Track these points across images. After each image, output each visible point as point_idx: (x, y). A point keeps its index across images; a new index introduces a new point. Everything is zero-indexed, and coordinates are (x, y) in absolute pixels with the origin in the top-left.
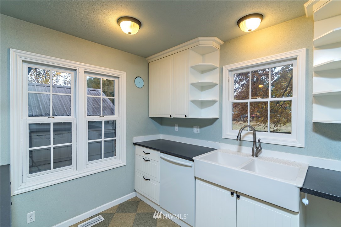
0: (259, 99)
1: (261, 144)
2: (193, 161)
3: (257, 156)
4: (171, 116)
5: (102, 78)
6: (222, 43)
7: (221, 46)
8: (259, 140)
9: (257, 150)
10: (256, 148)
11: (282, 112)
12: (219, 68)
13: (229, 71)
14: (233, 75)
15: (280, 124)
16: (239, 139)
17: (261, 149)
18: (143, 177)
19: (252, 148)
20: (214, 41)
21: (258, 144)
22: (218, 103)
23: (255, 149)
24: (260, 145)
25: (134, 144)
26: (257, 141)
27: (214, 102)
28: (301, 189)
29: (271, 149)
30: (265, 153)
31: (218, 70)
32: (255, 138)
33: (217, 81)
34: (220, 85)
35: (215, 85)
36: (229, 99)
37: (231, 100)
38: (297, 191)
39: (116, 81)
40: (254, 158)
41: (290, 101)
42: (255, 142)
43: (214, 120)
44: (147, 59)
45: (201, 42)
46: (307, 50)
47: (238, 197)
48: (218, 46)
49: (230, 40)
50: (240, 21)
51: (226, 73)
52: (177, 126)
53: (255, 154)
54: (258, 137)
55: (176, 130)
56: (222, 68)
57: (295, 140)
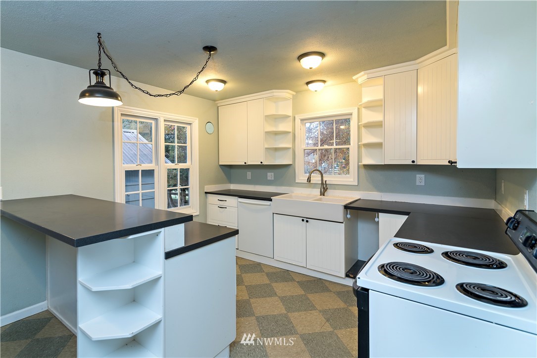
0: (326, 147)
1: (328, 185)
2: (271, 200)
3: (324, 195)
4: (245, 163)
5: (176, 125)
6: (294, 93)
7: (293, 95)
8: (326, 181)
9: (324, 188)
13: (300, 120)
14: (304, 124)
16: (309, 180)
17: (327, 189)
19: (320, 189)
21: (325, 186)
22: (291, 150)
23: (322, 190)
24: (326, 186)
25: (206, 193)
27: (287, 149)
28: (345, 206)
29: (335, 189)
30: (330, 192)
31: (291, 118)
32: (322, 180)
33: (290, 129)
34: (293, 133)
35: (288, 133)
36: (301, 146)
37: (303, 147)
39: (188, 127)
40: (322, 197)
42: (322, 184)
43: (288, 166)
44: (216, 102)
45: (275, 94)
46: (358, 109)
47: (307, 221)
48: (291, 97)
49: (301, 91)
50: (308, 83)
51: (298, 121)
52: (249, 174)
53: (322, 194)
54: (324, 179)
55: (248, 178)
56: (295, 117)
57: (352, 180)
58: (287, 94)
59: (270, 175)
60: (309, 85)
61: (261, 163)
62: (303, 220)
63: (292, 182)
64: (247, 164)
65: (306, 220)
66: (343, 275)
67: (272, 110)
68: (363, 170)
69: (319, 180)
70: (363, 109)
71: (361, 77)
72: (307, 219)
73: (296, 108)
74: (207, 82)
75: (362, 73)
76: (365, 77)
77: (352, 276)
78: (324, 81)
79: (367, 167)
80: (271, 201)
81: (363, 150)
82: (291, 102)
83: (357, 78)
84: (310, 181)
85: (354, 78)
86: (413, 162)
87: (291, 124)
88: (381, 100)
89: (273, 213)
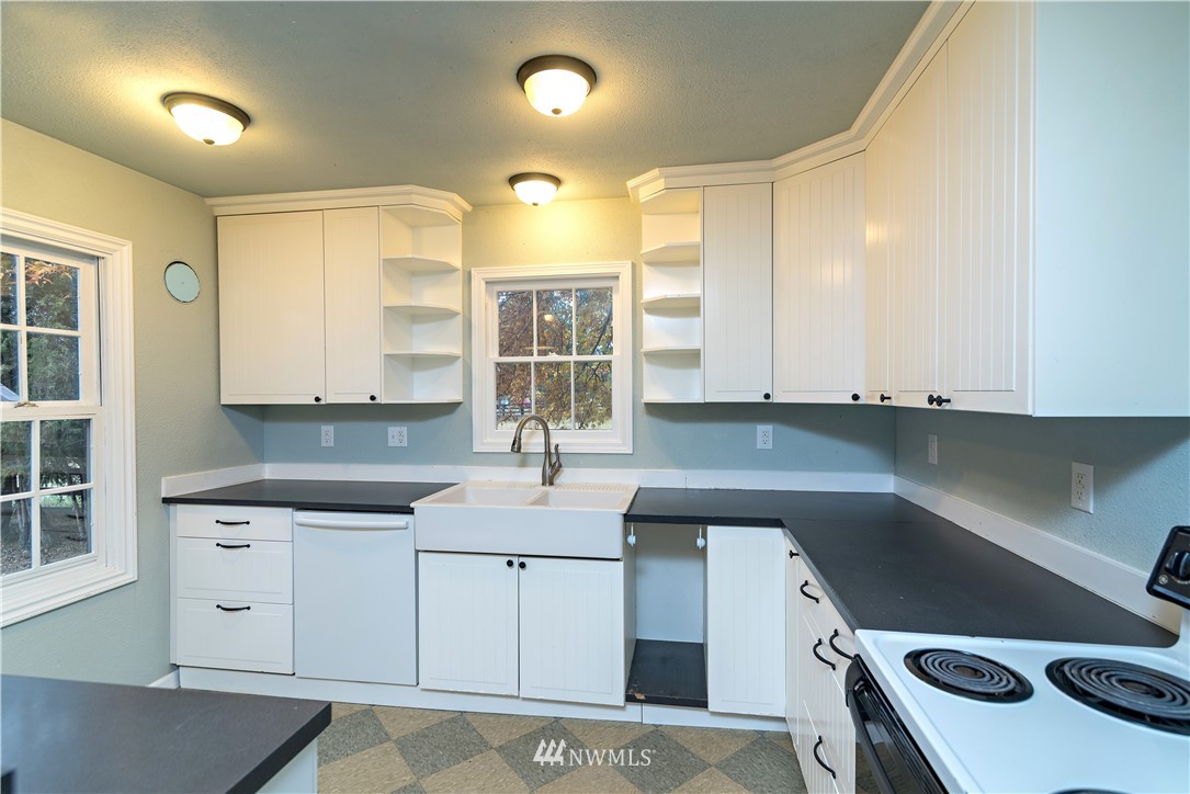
0: (553, 357)
1: (561, 457)
2: (411, 511)
3: (551, 484)
4: (317, 399)
5: (22, 254)
6: (469, 208)
7: (465, 214)
8: (557, 447)
9: (553, 465)
10: (550, 465)
11: (595, 388)
12: (461, 272)
13: (487, 283)
14: (495, 293)
15: (593, 420)
16: (517, 445)
17: (560, 466)
18: (218, 606)
19: (541, 469)
20: (452, 201)
21: (554, 459)
22: (460, 362)
23: (548, 470)
24: (558, 459)
25: (167, 501)
26: (553, 451)
27: (448, 360)
28: (625, 515)
29: (577, 465)
30: (567, 476)
31: (459, 276)
32: (547, 443)
33: (457, 306)
34: (464, 316)
35: (451, 314)
36: (487, 355)
37: (491, 356)
38: (619, 521)
39: (86, 273)
40: (548, 488)
41: (609, 364)
42: (548, 453)
43: (451, 407)
44: (209, 201)
45: (416, 199)
46: (634, 265)
47: (522, 565)
48: (459, 215)
49: (488, 205)
50: (514, 179)
51: (478, 286)
52: (328, 432)
53: (549, 480)
54: (554, 441)
55: (324, 444)
56: (470, 273)
57: (619, 441)
58: (450, 204)
59: (397, 434)
60: (519, 186)
61: (373, 398)
62: (510, 564)
63: (463, 451)
64: (322, 402)
65: (517, 561)
66: (620, 700)
67: (403, 246)
68: (645, 418)
69: (539, 444)
70: (645, 268)
71: (647, 185)
72: (522, 559)
73: (475, 248)
74: (170, 99)
75: (656, 172)
76: (661, 184)
77: (642, 697)
78: (557, 181)
79: (655, 409)
80: (413, 513)
81: (646, 368)
82: (459, 228)
83: (637, 187)
84: (519, 448)
85: (631, 184)
86: (767, 396)
87: (458, 290)
88: (695, 246)
89: (417, 552)
